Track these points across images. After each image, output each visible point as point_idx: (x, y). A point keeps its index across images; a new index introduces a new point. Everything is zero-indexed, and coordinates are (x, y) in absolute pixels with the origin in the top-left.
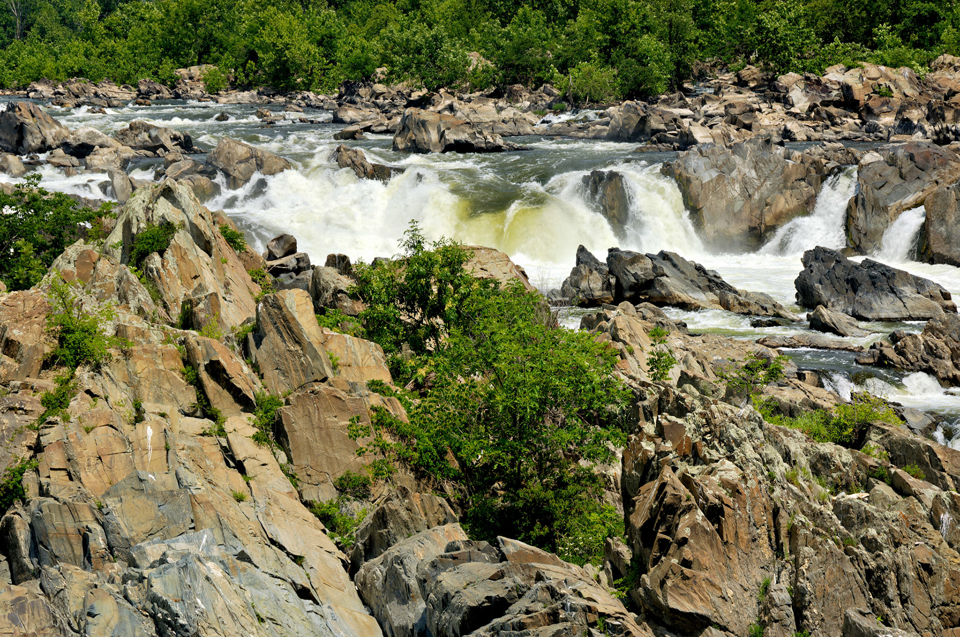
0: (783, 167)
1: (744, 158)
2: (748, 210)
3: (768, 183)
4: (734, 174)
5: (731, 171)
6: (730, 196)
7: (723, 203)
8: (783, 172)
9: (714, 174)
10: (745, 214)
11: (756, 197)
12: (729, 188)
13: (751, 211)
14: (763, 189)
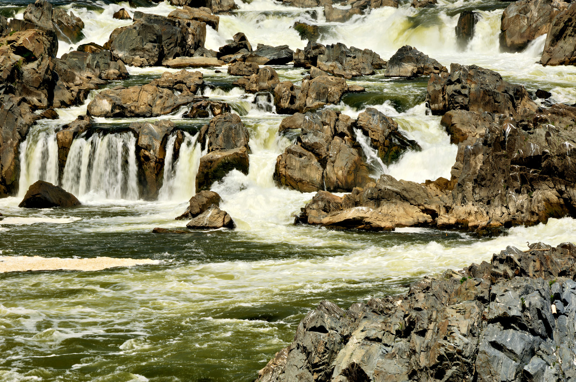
0: (550, 12)
1: (536, 6)
2: (528, 32)
3: (541, 19)
4: (529, 15)
5: (526, 13)
6: (521, 25)
7: (518, 28)
8: (550, 14)
9: (515, 14)
10: (526, 34)
11: (534, 26)
12: (521, 21)
13: (530, 32)
14: (539, 21)
